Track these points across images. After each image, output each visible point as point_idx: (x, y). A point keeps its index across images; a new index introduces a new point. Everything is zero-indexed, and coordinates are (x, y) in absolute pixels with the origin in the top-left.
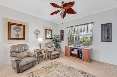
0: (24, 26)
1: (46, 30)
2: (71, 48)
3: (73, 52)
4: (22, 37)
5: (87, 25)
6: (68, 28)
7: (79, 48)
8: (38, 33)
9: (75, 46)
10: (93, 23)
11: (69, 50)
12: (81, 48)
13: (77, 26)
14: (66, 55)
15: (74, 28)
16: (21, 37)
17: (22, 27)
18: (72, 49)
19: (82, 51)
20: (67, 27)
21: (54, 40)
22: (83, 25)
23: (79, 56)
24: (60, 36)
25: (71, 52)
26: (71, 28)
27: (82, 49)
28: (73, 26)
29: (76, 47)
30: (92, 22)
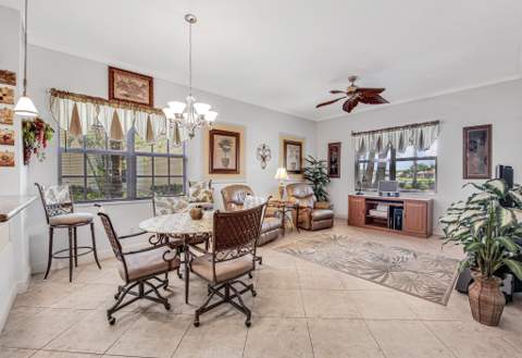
0: (237, 135)
1: (286, 143)
2: (367, 199)
3: (373, 213)
4: (234, 168)
5: (419, 129)
6: (357, 138)
7: (394, 198)
8: (267, 153)
9: (381, 194)
10: (437, 122)
11: (363, 207)
12: (401, 198)
13: (389, 130)
14: (351, 222)
15: (377, 135)
16: (231, 166)
17: (233, 139)
18: (371, 204)
19: (402, 208)
20: (354, 134)
21: (307, 178)
22: (407, 127)
23: (394, 222)
24: (326, 164)
25: (368, 213)
26: (366, 137)
27: (402, 202)
28: (374, 132)
29: (385, 197)
30: (434, 120)
